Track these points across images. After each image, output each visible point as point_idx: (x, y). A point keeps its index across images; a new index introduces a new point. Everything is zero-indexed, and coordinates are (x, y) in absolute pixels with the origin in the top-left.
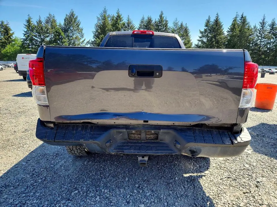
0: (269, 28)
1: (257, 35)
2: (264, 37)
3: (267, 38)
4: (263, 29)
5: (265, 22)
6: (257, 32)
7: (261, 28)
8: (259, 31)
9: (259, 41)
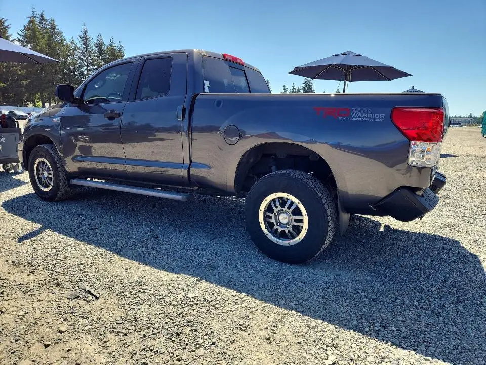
0: (96, 49)
1: (79, 57)
2: (91, 63)
3: (96, 65)
4: (87, 48)
5: (88, 37)
6: (79, 52)
7: (84, 46)
8: (82, 51)
9: (85, 68)
